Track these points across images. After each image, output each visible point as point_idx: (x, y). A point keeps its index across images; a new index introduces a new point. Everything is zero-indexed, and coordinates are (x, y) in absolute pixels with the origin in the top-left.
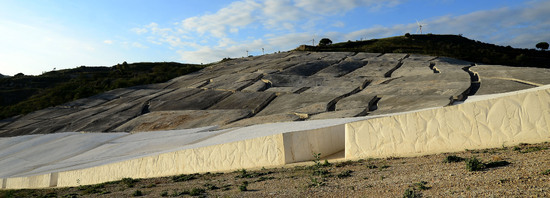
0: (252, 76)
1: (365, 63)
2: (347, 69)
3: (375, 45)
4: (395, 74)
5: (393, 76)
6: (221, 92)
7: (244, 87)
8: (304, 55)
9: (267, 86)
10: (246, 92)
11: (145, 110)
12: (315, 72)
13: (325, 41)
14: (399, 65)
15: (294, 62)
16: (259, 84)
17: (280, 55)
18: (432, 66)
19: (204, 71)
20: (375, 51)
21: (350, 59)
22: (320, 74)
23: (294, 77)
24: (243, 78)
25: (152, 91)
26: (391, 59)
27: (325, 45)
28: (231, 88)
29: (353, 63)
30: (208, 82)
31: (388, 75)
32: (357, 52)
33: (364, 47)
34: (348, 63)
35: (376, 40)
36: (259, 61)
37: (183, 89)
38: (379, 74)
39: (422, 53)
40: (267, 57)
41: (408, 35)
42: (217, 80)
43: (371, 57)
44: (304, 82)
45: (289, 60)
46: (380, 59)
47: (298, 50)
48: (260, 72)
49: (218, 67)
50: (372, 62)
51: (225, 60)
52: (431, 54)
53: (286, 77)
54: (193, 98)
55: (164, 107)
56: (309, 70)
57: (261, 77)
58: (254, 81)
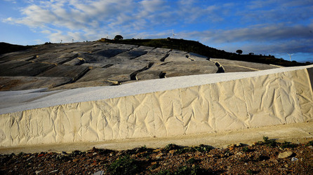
0: (70, 55)
1: (146, 53)
2: (135, 55)
3: (149, 42)
4: (167, 60)
6: (46, 65)
7: (65, 62)
8: (105, 45)
9: (82, 62)
10: (66, 65)
12: (115, 55)
13: (119, 37)
14: (167, 56)
15: (99, 48)
16: (76, 60)
17: (88, 43)
18: (187, 57)
20: (150, 46)
21: (135, 49)
22: (118, 57)
23: (100, 57)
24: (62, 56)
26: (162, 51)
27: (118, 39)
28: (54, 62)
29: (138, 52)
30: (35, 57)
31: (163, 60)
32: (139, 46)
33: (143, 43)
34: (135, 51)
35: (150, 40)
38: (156, 59)
39: (179, 49)
40: (78, 43)
41: (169, 38)
42: (42, 56)
43: (148, 49)
44: (109, 61)
45: (95, 47)
46: (155, 51)
47: (100, 41)
48: (75, 53)
49: (42, 48)
50: (150, 52)
51: (46, 44)
52: (182, 50)
53: (95, 57)
54: (23, 68)
56: (111, 54)
57: (76, 56)
58: (71, 58)
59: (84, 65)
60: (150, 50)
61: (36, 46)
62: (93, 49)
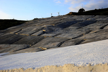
0: (39, 28)
1: (96, 21)
5: (104, 29)
6: (22, 36)
7: (34, 33)
9: (44, 33)
10: (33, 36)
12: (69, 26)
13: (82, 10)
16: (40, 32)
17: (60, 17)
19: (23, 24)
24: (35, 29)
28: (27, 34)
29: (90, 21)
30: (21, 30)
32: (95, 16)
37: (8, 34)
42: (24, 29)
44: (61, 31)
45: (61, 20)
47: (69, 15)
51: (35, 19)
54: (8, 39)
57: (43, 28)
60: (101, 19)
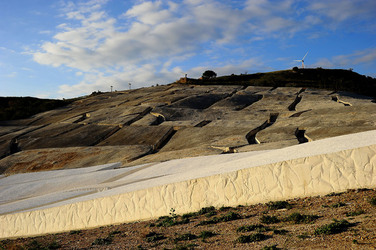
0: (138, 110)
1: (260, 97)
2: (243, 103)
3: (262, 80)
4: (300, 107)
5: (297, 110)
6: (105, 127)
7: (132, 121)
8: (188, 88)
9: (160, 120)
10: (136, 126)
11: (14, 149)
12: (209, 105)
13: (209, 74)
14: (298, 100)
15: (181, 95)
16: (149, 118)
17: (159, 88)
18: (335, 99)
20: (265, 84)
21: (240, 92)
22: (215, 108)
23: (187, 110)
24: (127, 112)
25: (14, 128)
26: (286, 93)
27: (209, 78)
28: (116, 123)
30: (84, 118)
31: (292, 108)
32: (246, 86)
33: (251, 81)
34: (241, 97)
35: (262, 74)
36: (137, 95)
37: (56, 124)
38: (280, 107)
40: (144, 90)
41: (295, 69)
44: (202, 116)
45: (173, 93)
46: (274, 92)
47: (179, 83)
48: (146, 105)
49: (90, 102)
50: (267, 96)
51: (94, 93)
52: (323, 88)
53: (179, 110)
54: (73, 134)
55: (38, 145)
56: (202, 103)
57: (149, 110)
58: (142, 115)
59: (164, 123)
60: (265, 92)
61: (80, 99)
62: (171, 97)
